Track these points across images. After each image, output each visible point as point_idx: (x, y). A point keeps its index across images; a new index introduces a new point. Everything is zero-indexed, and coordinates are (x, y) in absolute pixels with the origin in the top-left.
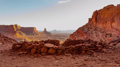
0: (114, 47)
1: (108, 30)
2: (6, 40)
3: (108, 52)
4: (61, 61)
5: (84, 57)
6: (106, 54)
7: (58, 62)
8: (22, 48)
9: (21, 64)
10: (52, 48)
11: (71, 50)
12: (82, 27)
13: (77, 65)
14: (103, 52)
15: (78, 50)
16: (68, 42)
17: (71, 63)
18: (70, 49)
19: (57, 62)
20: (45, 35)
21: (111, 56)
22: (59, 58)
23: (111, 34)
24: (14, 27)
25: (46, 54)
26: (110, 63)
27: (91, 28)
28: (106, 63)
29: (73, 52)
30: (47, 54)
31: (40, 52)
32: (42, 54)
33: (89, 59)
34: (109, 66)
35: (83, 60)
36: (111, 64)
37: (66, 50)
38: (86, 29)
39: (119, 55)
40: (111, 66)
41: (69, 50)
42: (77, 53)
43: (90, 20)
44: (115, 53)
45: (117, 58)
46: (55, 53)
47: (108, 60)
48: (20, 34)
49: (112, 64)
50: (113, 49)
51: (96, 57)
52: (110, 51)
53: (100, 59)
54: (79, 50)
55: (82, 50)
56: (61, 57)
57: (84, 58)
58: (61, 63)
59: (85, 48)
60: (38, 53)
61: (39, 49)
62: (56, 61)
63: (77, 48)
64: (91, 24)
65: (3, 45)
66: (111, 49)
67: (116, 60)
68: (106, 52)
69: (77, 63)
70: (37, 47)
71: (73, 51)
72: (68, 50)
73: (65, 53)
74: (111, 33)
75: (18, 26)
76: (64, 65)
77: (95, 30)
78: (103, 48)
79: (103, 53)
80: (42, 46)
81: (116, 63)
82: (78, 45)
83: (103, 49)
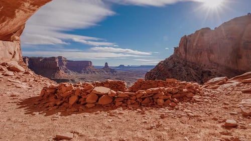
0: (213, 92)
1: (205, 65)
2: (36, 81)
3: (203, 101)
4: (119, 118)
5: (160, 111)
6: (200, 104)
7: (112, 120)
8: (56, 94)
9: (42, 124)
10: (107, 94)
11: (140, 98)
12: (164, 61)
13: (146, 126)
14: (195, 101)
15: (151, 98)
16: (140, 85)
17: (135, 124)
18: (138, 96)
19: (110, 120)
20: (106, 73)
21: (208, 108)
22: (115, 113)
23: (210, 72)
24: (57, 60)
25: (94, 105)
26: (205, 121)
27: (178, 63)
28: (198, 123)
29: (143, 102)
30: (96, 105)
31: (84, 102)
32: (87, 105)
33: (169, 114)
34: (203, 127)
35: (158, 117)
36: (208, 123)
37: (131, 98)
38: (171, 64)
39: (220, 106)
40: (207, 128)
41: (137, 99)
42: (151, 103)
43: (176, 50)
44: (215, 103)
45: (217, 112)
46: (110, 104)
47: (202, 116)
48: (66, 72)
49: (210, 124)
50: (212, 96)
51: (182, 110)
52: (206, 100)
53: (188, 115)
54: (153, 99)
55: (158, 98)
56: (121, 112)
57: (161, 113)
58: (117, 123)
59: (163, 94)
60: (82, 103)
61: (83, 97)
62: (109, 118)
63: (149, 94)
64: (178, 56)
65: (29, 89)
66: (208, 95)
67: (215, 115)
68: (199, 101)
69: (145, 122)
70: (81, 93)
71: (143, 99)
72: (134, 98)
73: (130, 103)
74: (209, 70)
75: (63, 59)
76: (121, 126)
77: (184, 66)
78: (194, 94)
79: (195, 103)
80: (89, 91)
81: (216, 122)
82: (152, 89)
83: (195, 97)
